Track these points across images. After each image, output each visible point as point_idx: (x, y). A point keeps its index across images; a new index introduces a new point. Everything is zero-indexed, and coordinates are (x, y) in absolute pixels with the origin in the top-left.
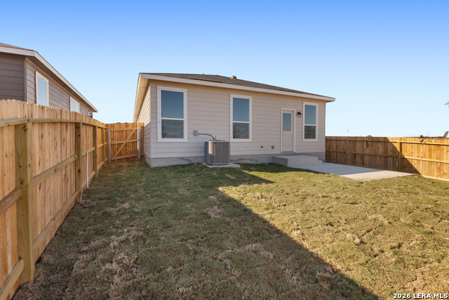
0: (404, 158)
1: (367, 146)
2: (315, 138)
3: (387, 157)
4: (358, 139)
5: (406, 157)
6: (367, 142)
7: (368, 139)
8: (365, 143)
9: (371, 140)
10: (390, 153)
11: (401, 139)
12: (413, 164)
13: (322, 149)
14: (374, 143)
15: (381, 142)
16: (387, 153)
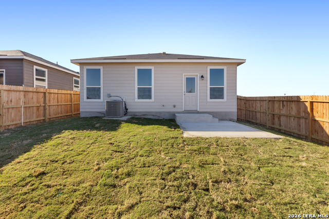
0: (315, 120)
1: (283, 107)
2: (223, 98)
3: (300, 118)
4: (276, 99)
5: (317, 119)
6: (283, 101)
7: (284, 99)
8: (281, 102)
9: (286, 99)
10: (303, 114)
11: (312, 97)
12: (325, 128)
13: (233, 108)
14: (289, 103)
15: (295, 101)
16: (300, 115)
